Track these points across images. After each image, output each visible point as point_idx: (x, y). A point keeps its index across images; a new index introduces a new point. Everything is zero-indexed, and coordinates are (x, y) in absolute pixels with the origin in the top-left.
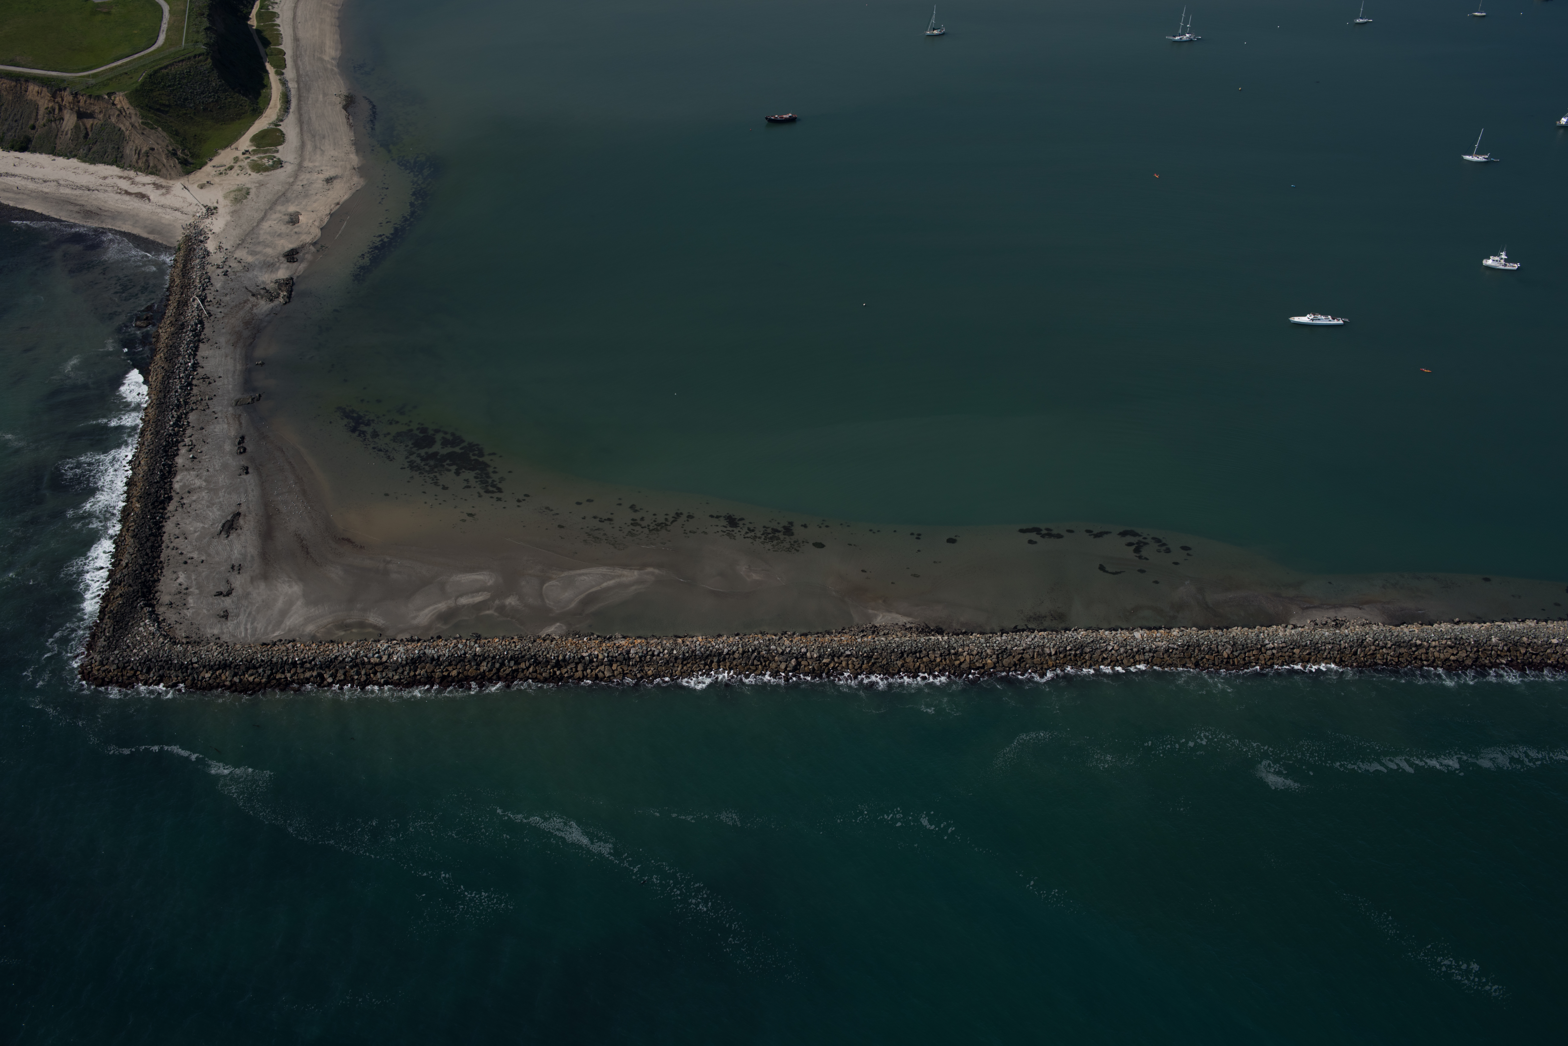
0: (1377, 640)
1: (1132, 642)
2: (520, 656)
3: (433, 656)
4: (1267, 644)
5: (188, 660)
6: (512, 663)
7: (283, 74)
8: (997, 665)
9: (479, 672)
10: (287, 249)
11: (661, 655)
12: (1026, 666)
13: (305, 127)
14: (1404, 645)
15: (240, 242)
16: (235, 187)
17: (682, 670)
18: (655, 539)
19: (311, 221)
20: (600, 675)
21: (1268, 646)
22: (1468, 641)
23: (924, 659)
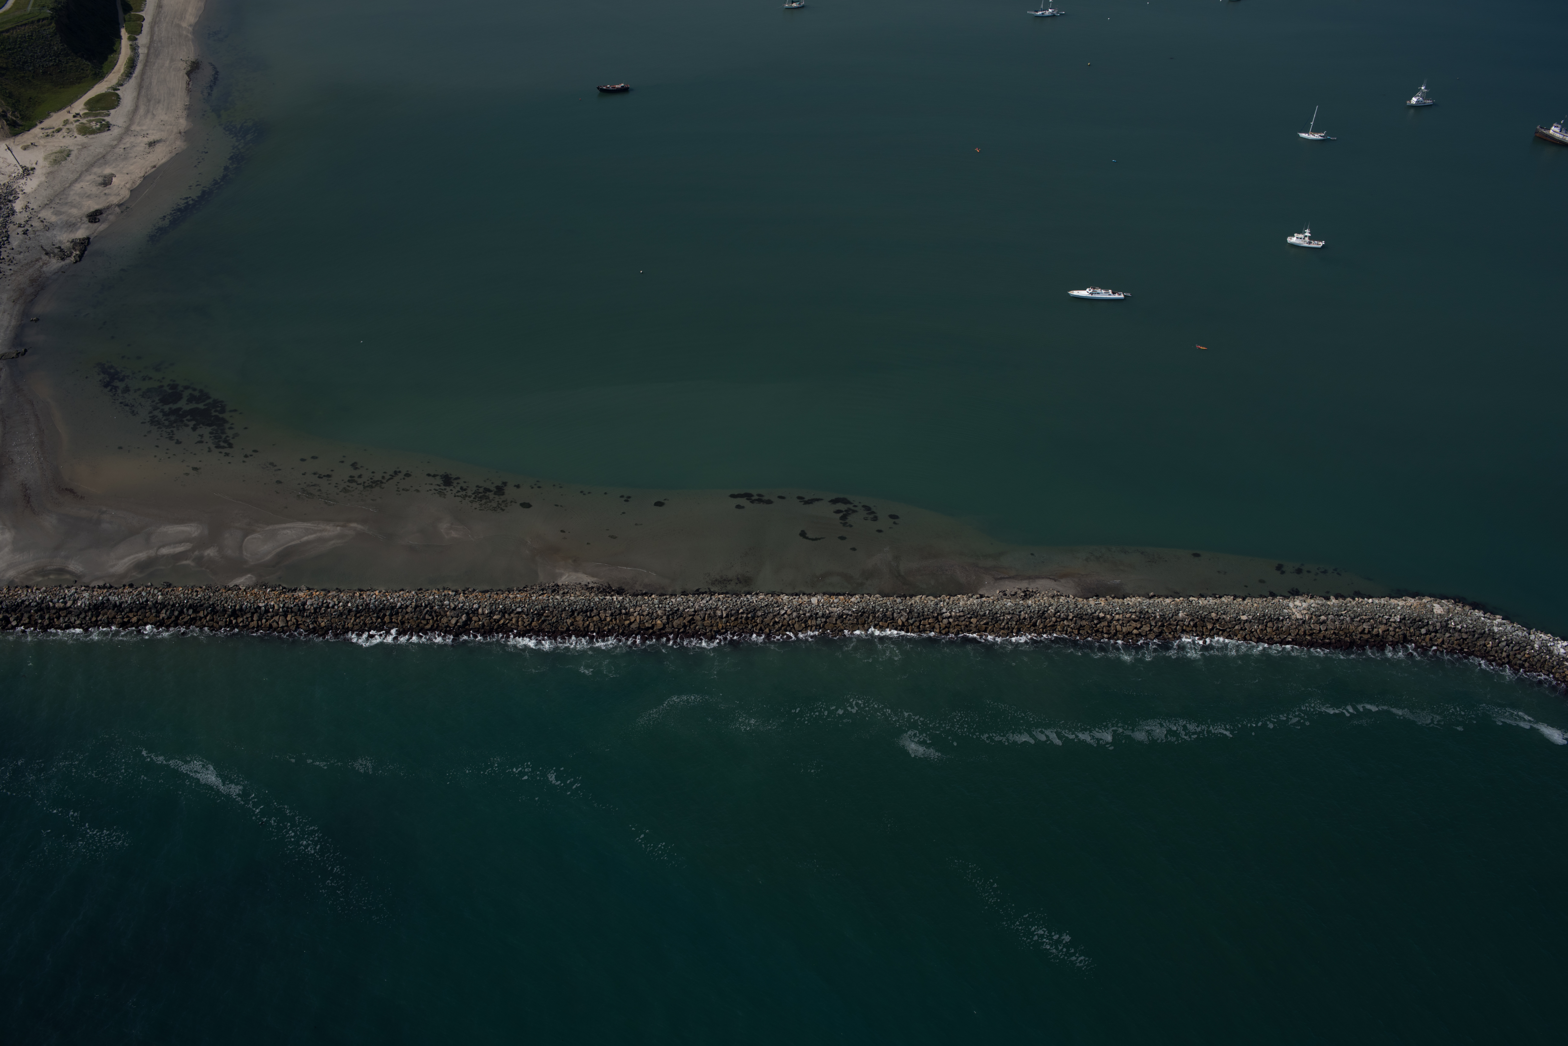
0: (1058, 612)
1: (806, 607)
2: (198, 604)
3: (115, 603)
4: (944, 613)
6: (191, 611)
7: (136, 39)
8: (667, 626)
9: (158, 619)
10: (92, 210)
11: (336, 607)
12: (695, 627)
13: (143, 92)
14: (1087, 617)
15: (48, 202)
16: (58, 149)
17: (355, 623)
18: (366, 496)
19: (123, 183)
20: (275, 625)
21: (944, 615)
22: (1153, 615)
23: (595, 619)
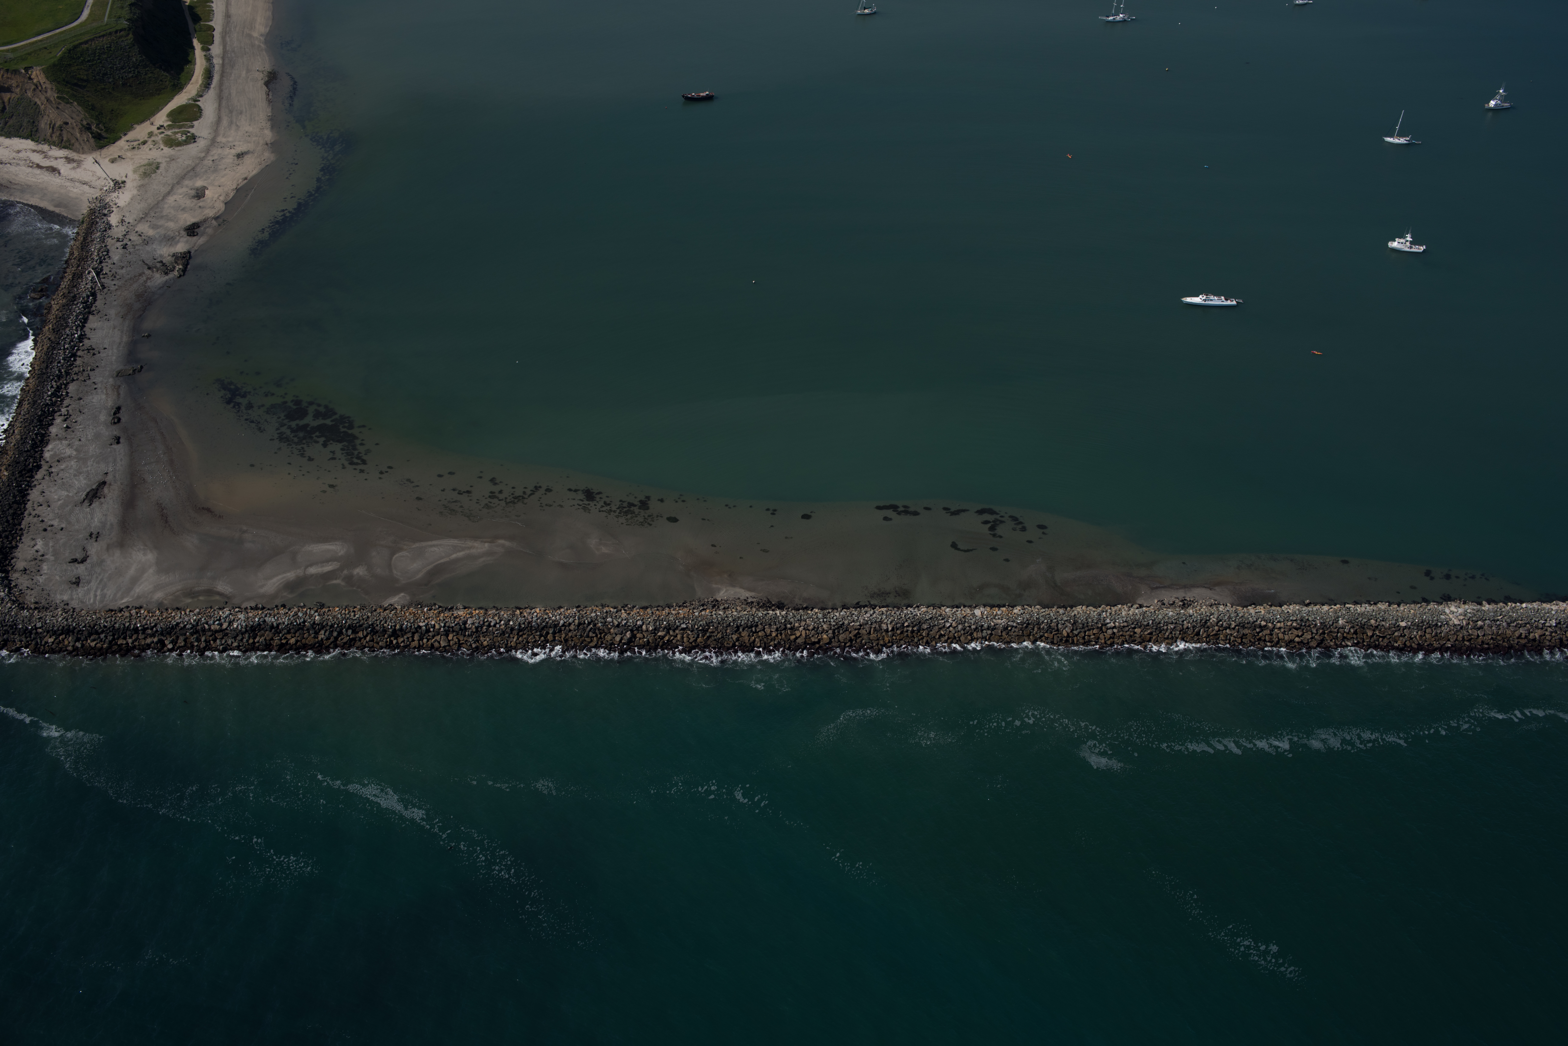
0: (1221, 621)
1: (971, 619)
2: (358, 625)
3: (273, 624)
4: (1108, 623)
5: (33, 625)
6: (350, 632)
7: (209, 50)
8: (833, 640)
9: (317, 640)
10: (189, 223)
11: (498, 626)
12: (862, 641)
13: (224, 103)
14: (1249, 626)
15: (143, 216)
16: (146, 162)
17: (518, 641)
18: (510, 512)
19: (216, 196)
20: (436, 645)
21: (1109, 625)
22: (1314, 623)
23: (760, 634)
